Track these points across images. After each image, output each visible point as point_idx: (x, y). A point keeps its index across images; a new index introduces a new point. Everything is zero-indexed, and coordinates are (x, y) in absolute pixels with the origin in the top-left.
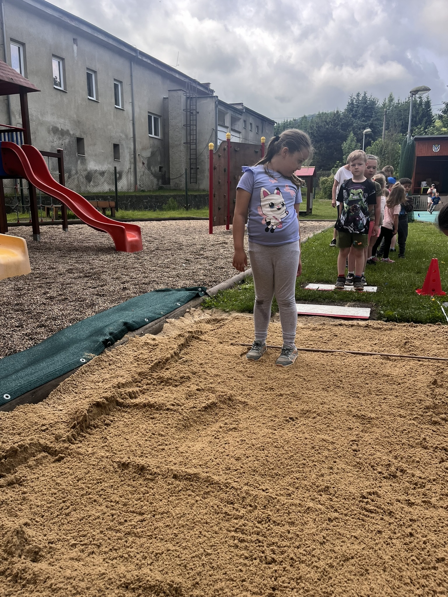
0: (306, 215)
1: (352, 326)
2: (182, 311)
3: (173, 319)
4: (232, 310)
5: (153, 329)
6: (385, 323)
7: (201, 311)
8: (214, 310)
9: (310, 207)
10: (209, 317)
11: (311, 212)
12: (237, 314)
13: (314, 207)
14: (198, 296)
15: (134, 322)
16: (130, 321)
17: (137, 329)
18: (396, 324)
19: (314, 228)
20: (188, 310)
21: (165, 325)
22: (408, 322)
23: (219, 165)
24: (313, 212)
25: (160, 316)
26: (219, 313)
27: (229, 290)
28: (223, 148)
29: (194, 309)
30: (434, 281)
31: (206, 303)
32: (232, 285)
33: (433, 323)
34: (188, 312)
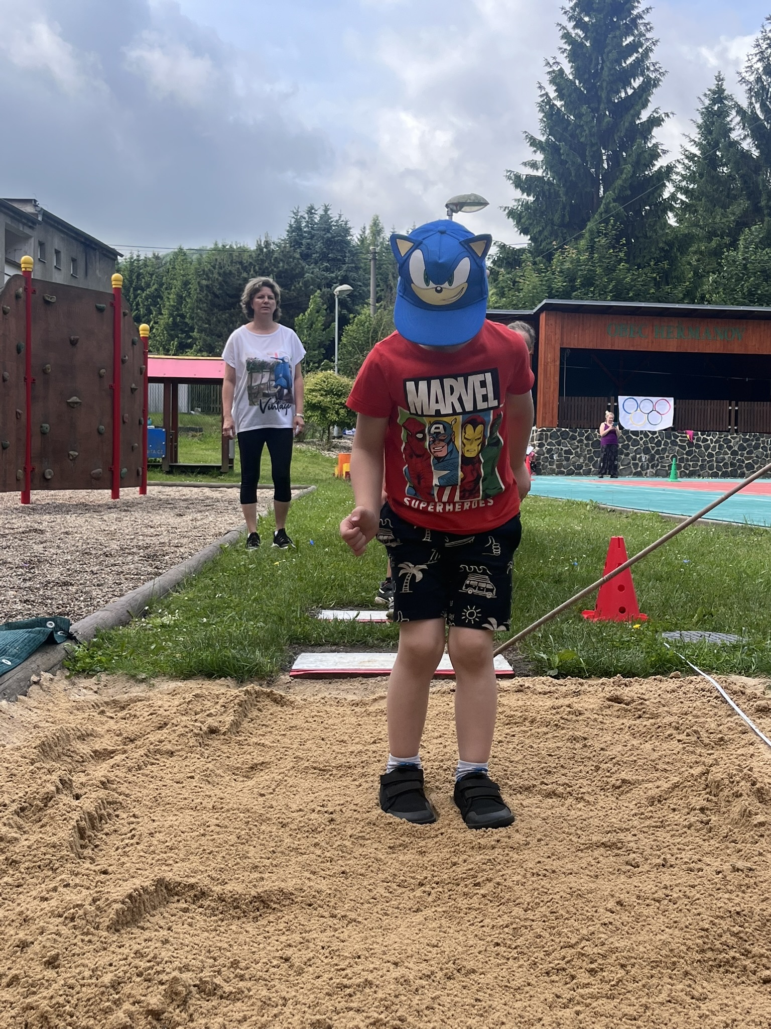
0: (221, 474)
2: (19, 680)
3: (4, 702)
4: (155, 675)
6: (556, 681)
7: (66, 682)
8: (104, 677)
9: (231, 456)
10: (93, 697)
11: (232, 468)
12: (173, 685)
14: (50, 641)
18: (584, 681)
20: (34, 678)
22: (608, 674)
23: (4, 335)
26: (119, 686)
27: (122, 630)
28: (13, 293)
29: (49, 675)
30: (621, 588)
31: (76, 660)
32: (123, 618)
33: (662, 674)
34: (35, 683)
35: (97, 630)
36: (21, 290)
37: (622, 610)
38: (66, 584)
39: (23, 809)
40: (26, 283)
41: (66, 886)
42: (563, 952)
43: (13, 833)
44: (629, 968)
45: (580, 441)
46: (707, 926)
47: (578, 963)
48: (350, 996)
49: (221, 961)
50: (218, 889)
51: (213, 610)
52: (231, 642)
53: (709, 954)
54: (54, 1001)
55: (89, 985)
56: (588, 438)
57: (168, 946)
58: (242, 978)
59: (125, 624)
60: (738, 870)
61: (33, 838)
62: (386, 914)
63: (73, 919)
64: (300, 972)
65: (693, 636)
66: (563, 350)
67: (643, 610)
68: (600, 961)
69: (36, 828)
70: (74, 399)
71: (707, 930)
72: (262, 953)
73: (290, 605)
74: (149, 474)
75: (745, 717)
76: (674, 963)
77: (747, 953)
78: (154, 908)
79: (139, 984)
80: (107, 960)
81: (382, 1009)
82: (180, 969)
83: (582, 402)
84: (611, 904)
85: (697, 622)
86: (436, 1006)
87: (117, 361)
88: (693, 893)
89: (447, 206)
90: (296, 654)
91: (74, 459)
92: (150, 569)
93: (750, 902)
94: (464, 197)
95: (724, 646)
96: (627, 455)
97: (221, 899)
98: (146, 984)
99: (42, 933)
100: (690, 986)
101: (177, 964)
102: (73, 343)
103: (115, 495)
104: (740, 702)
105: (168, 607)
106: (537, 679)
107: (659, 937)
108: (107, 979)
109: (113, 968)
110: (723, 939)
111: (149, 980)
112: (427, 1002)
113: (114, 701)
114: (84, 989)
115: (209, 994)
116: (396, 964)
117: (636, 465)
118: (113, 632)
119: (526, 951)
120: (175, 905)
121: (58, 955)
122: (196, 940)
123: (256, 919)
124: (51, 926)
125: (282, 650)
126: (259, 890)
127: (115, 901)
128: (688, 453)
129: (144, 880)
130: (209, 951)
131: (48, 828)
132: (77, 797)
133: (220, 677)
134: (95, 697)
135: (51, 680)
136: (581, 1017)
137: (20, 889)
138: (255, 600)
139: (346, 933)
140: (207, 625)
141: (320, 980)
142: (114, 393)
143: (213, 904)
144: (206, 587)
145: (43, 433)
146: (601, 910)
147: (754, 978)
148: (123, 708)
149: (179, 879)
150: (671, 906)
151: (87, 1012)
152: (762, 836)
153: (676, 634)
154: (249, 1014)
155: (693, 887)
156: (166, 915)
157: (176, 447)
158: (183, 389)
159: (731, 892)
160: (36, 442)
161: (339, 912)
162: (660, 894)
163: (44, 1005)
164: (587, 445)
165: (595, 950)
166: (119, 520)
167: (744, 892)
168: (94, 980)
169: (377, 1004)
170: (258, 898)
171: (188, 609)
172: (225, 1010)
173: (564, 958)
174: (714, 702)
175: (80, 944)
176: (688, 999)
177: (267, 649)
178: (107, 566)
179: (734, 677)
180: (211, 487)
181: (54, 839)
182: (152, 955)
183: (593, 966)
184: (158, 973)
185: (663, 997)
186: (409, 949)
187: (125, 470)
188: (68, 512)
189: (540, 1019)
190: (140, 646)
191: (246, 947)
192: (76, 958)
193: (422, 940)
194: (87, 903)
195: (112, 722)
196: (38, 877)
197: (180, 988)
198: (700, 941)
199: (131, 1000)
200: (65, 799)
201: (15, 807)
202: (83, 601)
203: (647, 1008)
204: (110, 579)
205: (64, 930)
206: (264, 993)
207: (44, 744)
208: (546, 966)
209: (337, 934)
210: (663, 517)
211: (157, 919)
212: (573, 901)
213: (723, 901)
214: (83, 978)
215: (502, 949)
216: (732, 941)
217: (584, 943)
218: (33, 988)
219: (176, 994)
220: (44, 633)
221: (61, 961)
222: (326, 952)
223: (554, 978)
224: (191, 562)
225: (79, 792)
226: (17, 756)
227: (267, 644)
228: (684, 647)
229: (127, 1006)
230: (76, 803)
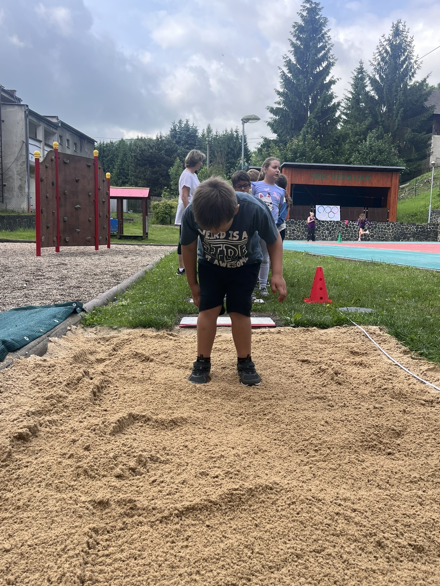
0: (143, 239)
1: (264, 333)
2: (62, 329)
3: (56, 338)
4: (121, 327)
5: (38, 349)
6: (294, 329)
7: (82, 330)
8: (98, 328)
9: (147, 231)
11: (147, 237)
12: (129, 331)
13: (149, 231)
14: (75, 312)
15: (13, 340)
16: (9, 339)
17: (19, 349)
18: (306, 328)
19: (156, 252)
20: (69, 328)
21: (49, 345)
23: (46, 177)
24: (150, 237)
25: (40, 334)
26: (105, 331)
27: (105, 307)
28: (50, 159)
29: (75, 327)
30: (321, 289)
31: (86, 320)
32: (105, 302)
33: (340, 326)
34: (69, 330)
35: (94, 307)
36: (53, 157)
37: (321, 298)
38: (78, 287)
39: (68, 384)
40: (56, 154)
41: (89, 416)
42: (303, 443)
43: (65, 394)
44: (332, 449)
45: (299, 225)
46: (364, 431)
47: (309, 447)
48: (215, 461)
49: (158, 447)
50: (155, 417)
51: (143, 299)
52: (153, 312)
53: (365, 443)
54: (89, 465)
55: (104, 458)
56: (302, 224)
57: (136, 441)
58: (168, 454)
59: (106, 304)
60: (376, 408)
61: (74, 396)
62: (227, 427)
63: (94, 430)
64: (192, 452)
65: (352, 309)
66: (292, 185)
67: (330, 298)
68: (319, 446)
69: (75, 392)
70: (78, 206)
71: (364, 433)
72: (176, 444)
73: (177, 296)
74: (111, 240)
75: (376, 343)
76: (350, 447)
77: (381, 442)
78: (128, 425)
79: (125, 457)
80: (110, 447)
81: (229, 467)
82: (142, 451)
83: (300, 208)
84: (323, 423)
85: (354, 303)
86: (251, 465)
87: (97, 189)
88: (357, 418)
89: (242, 120)
90: (182, 317)
91: (78, 233)
92: (115, 281)
93: (382, 421)
94: (249, 116)
95: (366, 314)
96: (319, 231)
97: (156, 421)
98: (128, 457)
99: (81, 436)
100: (357, 456)
101: (140, 449)
102: (77, 181)
103: (97, 248)
104: (373, 337)
105: (124, 297)
106: (286, 328)
107: (344, 436)
108: (111, 455)
109: (113, 451)
110: (371, 437)
111: (129, 456)
112: (247, 464)
113: (104, 338)
114: (102, 459)
115: (155, 461)
116: (233, 448)
117: (323, 236)
118: (101, 308)
119: (287, 442)
120: (137, 424)
121: (89, 445)
122: (147, 439)
123: (171, 430)
124: (85, 433)
125: (175, 316)
126: (173, 418)
127: (112, 423)
128: (345, 230)
129: (123, 414)
130: (153, 443)
131: (80, 392)
132: (91, 379)
133: (149, 327)
134: (95, 336)
135: (76, 329)
136: (312, 469)
137: (70, 418)
138: (161, 295)
139: (211, 435)
140: (143, 305)
141: (201, 455)
142: (95, 203)
143: (153, 424)
144: (140, 289)
145: (65, 221)
146: (319, 425)
147: (384, 452)
148: (107, 341)
149: (138, 413)
150: (348, 423)
151: (104, 469)
152: (386, 394)
153: (345, 309)
154: (173, 469)
155: (357, 415)
156: (134, 428)
157: (123, 227)
158: (125, 202)
159: (373, 417)
160: (62, 225)
161: (207, 426)
162: (344, 418)
163: (85, 466)
164: (302, 227)
165: (317, 442)
166: (99, 259)
167: (379, 417)
168: (106, 456)
169: (226, 465)
170: (172, 421)
171: (132, 298)
172: (162, 468)
173: (304, 445)
174: (362, 337)
175: (99, 441)
176: (357, 462)
177: (169, 315)
178: (96, 280)
179: (370, 327)
180: (138, 245)
181: (83, 397)
182: (130, 445)
183: (316, 448)
184: (133, 452)
185: (346, 461)
186: (238, 442)
187: (101, 237)
188: (76, 256)
189: (295, 470)
190: (114, 314)
191: (168, 442)
192: (97, 447)
193: (243, 438)
194: (100, 423)
195: (103, 347)
196: (77, 413)
197: (143, 459)
198: (361, 438)
199: (122, 464)
200: (87, 380)
201: (65, 383)
202: (87, 295)
203: (340, 465)
204: (98, 285)
205: (91, 435)
206: (178, 460)
207: (75, 356)
208: (296, 449)
209: (206, 436)
210: (336, 258)
211: (130, 430)
212: (307, 421)
213: (370, 421)
214: (101, 455)
215: (277, 442)
216: (375, 437)
217: (312, 439)
218: (79, 459)
219: (142, 461)
220: (72, 308)
221: (91, 448)
222: (203, 443)
223: (300, 453)
224: (132, 278)
225: (92, 376)
226: (64, 361)
227: (169, 312)
228: (349, 314)
229: (120, 466)
230: (91, 381)
